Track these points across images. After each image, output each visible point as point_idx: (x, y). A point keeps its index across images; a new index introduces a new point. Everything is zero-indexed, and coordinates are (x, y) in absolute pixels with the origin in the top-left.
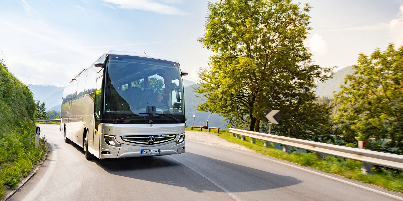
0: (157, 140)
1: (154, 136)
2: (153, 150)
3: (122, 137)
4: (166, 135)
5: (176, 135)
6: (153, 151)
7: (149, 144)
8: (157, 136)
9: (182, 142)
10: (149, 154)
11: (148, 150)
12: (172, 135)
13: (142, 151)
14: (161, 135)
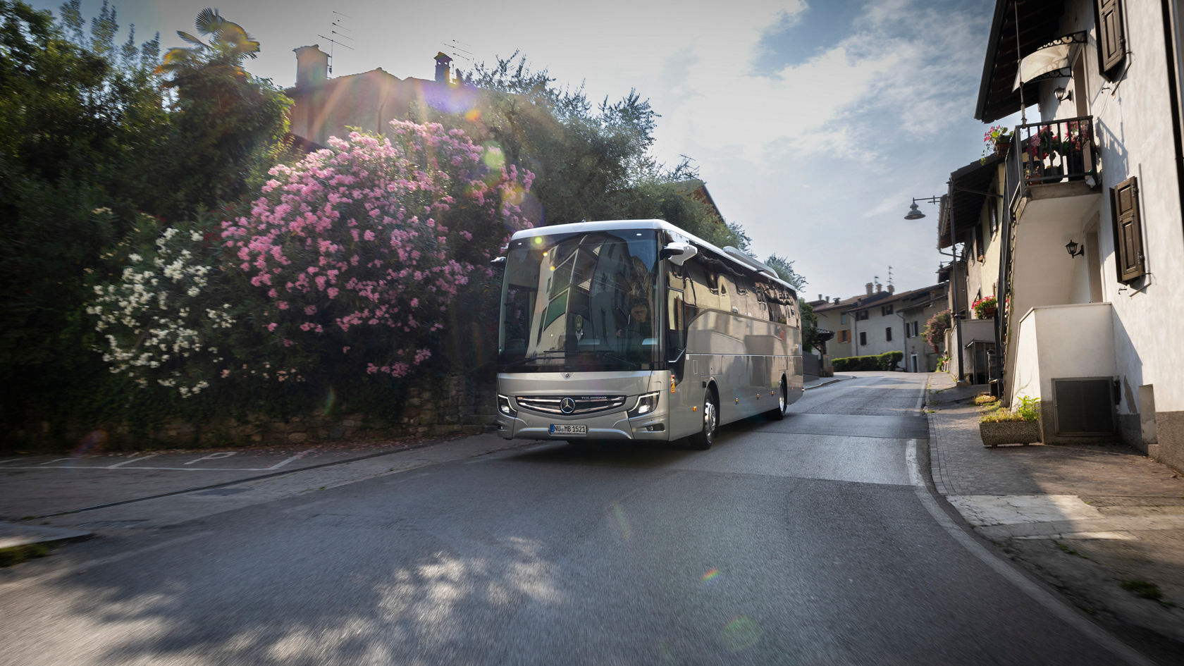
0: (579, 406)
1: (575, 397)
2: (572, 426)
3: (516, 397)
4: (601, 396)
5: (625, 397)
6: (572, 429)
7: (563, 414)
8: (579, 397)
9: (647, 413)
10: (564, 434)
11: (563, 427)
12: (617, 396)
13: (552, 427)
14: (590, 396)
